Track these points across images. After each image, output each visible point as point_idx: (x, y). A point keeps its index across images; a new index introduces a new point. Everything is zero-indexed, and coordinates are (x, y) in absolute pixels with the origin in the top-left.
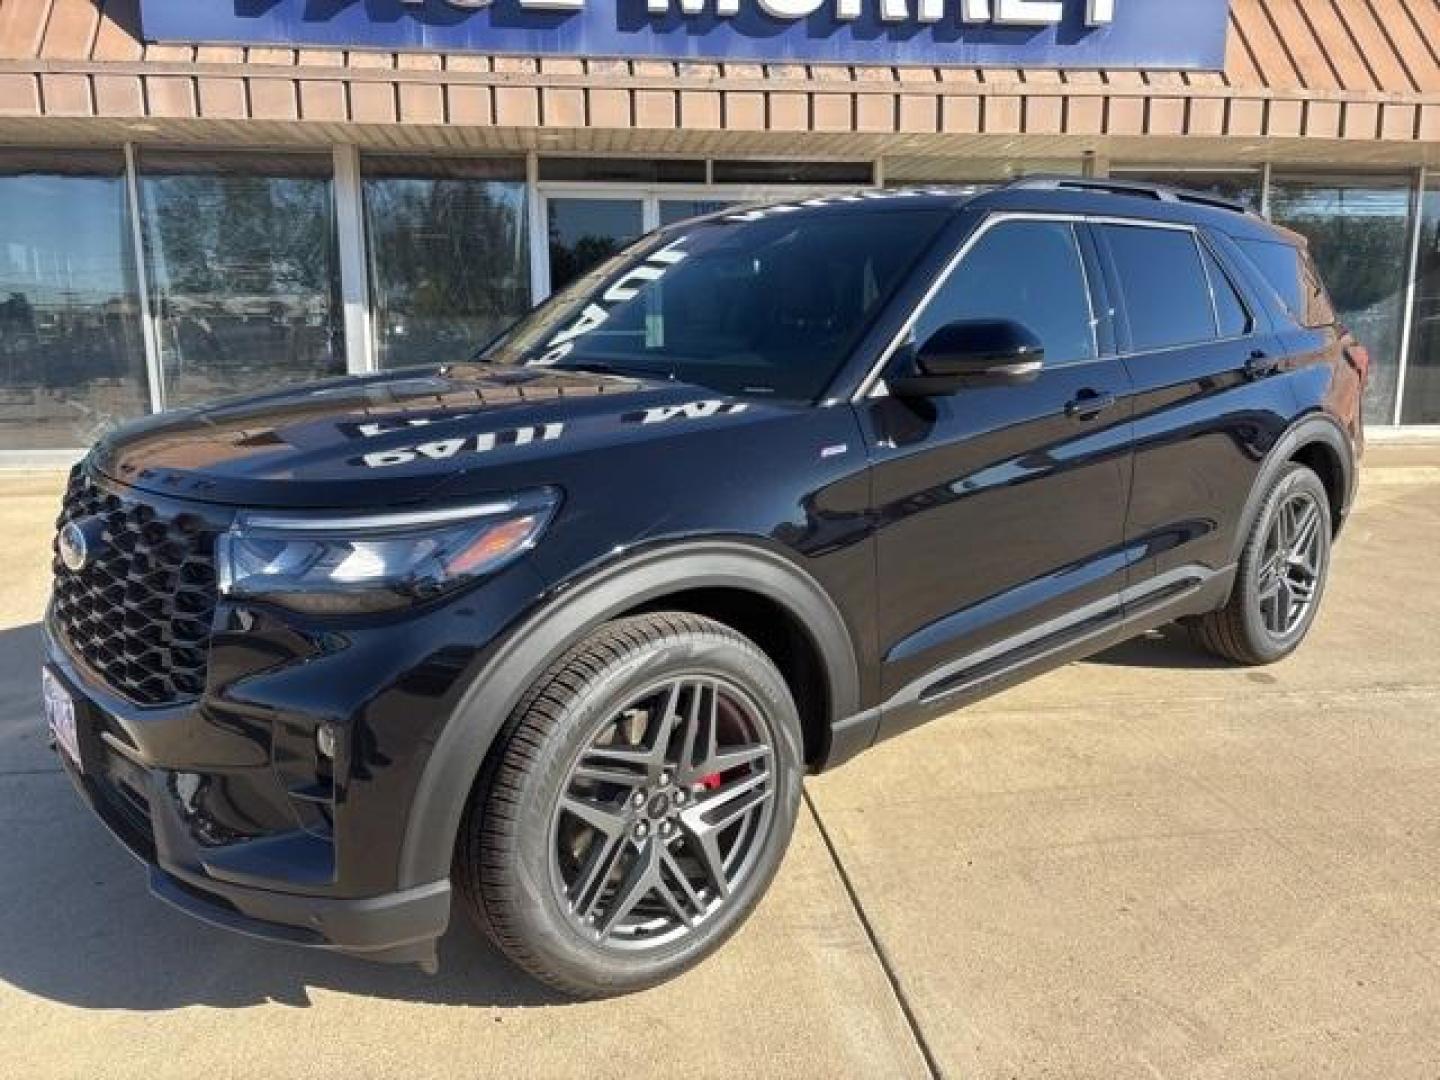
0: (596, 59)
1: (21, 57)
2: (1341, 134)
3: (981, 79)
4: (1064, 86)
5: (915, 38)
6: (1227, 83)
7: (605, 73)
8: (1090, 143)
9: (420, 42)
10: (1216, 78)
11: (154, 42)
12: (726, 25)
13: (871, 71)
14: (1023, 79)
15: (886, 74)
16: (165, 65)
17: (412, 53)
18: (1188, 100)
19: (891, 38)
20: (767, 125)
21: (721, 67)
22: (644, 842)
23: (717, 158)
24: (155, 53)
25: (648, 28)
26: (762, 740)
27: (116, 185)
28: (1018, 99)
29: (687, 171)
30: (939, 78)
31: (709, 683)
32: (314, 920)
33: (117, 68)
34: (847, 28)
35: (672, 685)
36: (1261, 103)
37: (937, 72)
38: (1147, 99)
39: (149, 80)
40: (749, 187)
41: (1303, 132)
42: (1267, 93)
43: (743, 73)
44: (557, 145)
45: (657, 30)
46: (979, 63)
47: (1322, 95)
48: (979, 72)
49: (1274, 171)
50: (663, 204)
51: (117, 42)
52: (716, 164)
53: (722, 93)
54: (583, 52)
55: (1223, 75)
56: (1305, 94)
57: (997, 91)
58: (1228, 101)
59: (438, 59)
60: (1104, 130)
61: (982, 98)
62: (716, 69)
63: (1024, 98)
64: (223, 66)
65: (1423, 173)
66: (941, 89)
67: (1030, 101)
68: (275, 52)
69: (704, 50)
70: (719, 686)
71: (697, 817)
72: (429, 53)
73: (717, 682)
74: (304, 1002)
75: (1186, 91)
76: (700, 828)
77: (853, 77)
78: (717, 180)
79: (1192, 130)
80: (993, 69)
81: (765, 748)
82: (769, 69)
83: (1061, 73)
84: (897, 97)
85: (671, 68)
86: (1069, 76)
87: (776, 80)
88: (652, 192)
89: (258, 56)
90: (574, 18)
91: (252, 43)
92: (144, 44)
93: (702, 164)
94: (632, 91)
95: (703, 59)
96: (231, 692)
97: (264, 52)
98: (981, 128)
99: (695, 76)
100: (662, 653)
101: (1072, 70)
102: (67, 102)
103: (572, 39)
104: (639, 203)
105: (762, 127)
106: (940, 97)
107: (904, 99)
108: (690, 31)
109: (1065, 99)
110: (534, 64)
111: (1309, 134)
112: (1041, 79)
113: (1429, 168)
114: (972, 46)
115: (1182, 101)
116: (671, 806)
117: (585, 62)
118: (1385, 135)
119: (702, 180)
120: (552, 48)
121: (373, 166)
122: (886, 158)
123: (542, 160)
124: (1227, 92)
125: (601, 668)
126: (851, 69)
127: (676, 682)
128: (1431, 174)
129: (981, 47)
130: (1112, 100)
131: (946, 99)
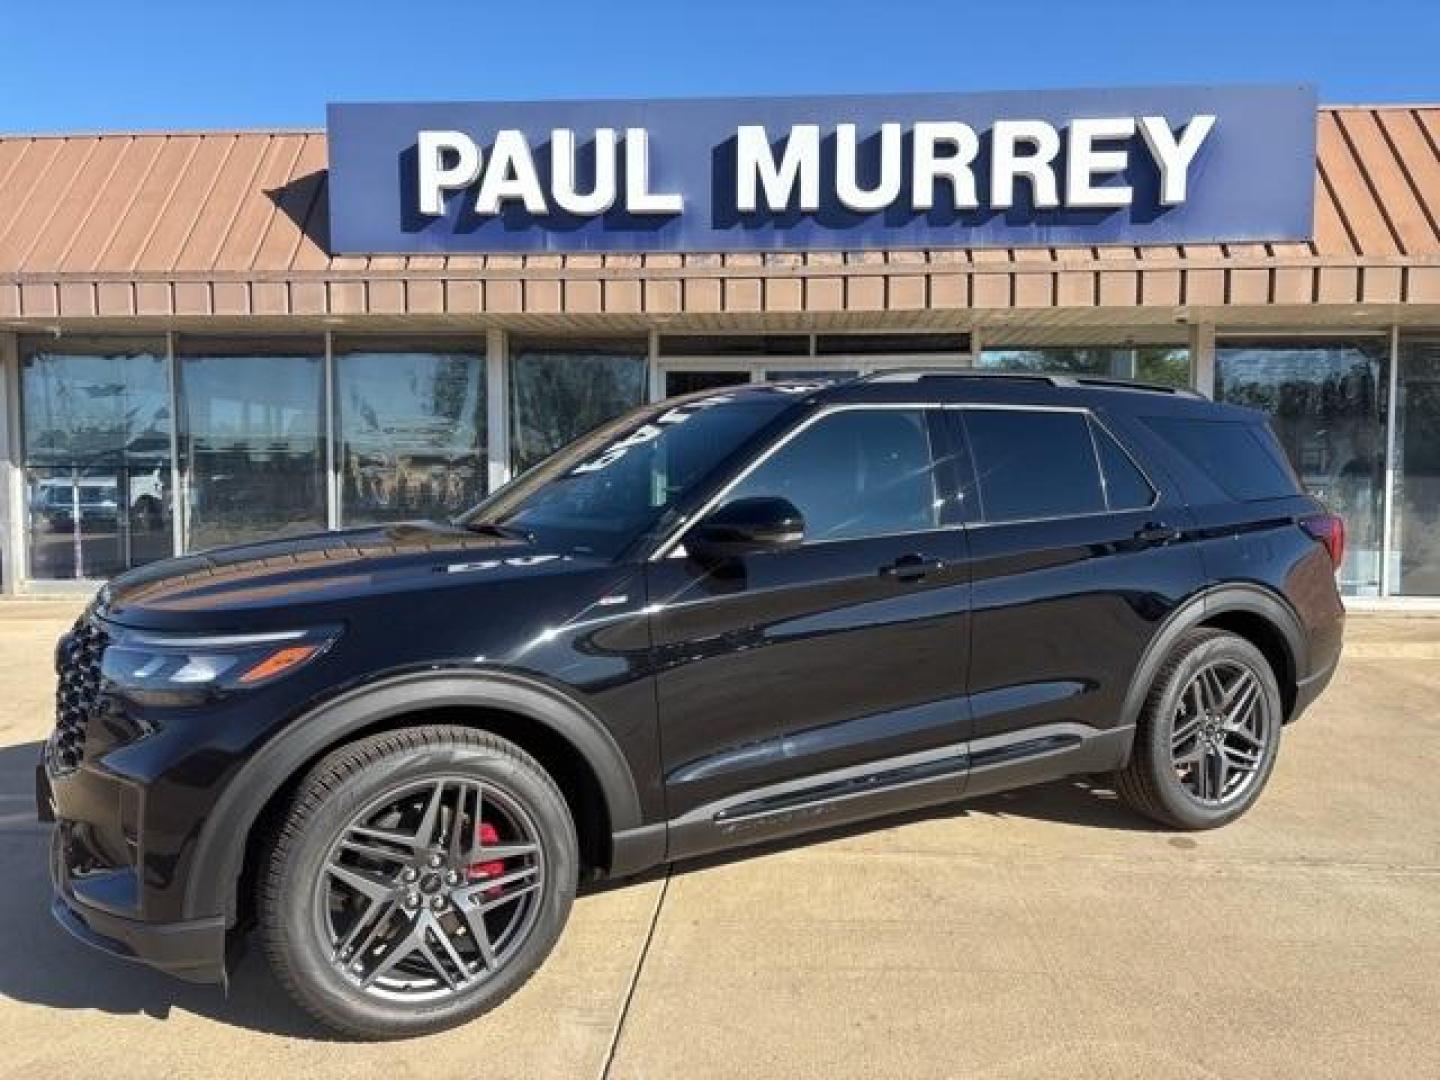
0: (691, 254)
1: (237, 269)
3: (1054, 258)
4: (1139, 262)
5: (989, 224)
6: (1314, 252)
7: (699, 265)
9: (545, 244)
10: (1304, 249)
11: (338, 255)
12: (809, 221)
13: (945, 254)
14: (1096, 257)
15: (961, 256)
16: (345, 273)
17: (539, 255)
18: (1273, 270)
19: (965, 225)
21: (804, 256)
22: (414, 912)
23: (821, 332)
24: (339, 263)
25: (739, 225)
26: (531, 839)
27: (318, 365)
28: (1092, 275)
29: (791, 345)
30: (1012, 258)
31: (474, 785)
33: (309, 276)
34: (922, 217)
35: (436, 784)
36: (1355, 272)
37: (1010, 252)
38: (1228, 271)
39: (333, 285)
40: (850, 358)
41: (1404, 297)
42: (1360, 261)
43: (824, 260)
44: (672, 326)
45: (746, 227)
46: (1053, 244)
47: (1423, 260)
48: (1053, 252)
49: (1401, 334)
51: (313, 257)
52: (819, 338)
53: (804, 279)
54: (681, 248)
55: (1312, 245)
57: (1070, 268)
58: (1316, 270)
59: (559, 259)
60: (1183, 301)
61: (1055, 275)
62: (800, 258)
63: (1097, 274)
64: (389, 272)
66: (1013, 268)
67: (1104, 276)
68: (431, 260)
69: (788, 243)
70: (483, 789)
71: (468, 898)
72: (552, 254)
73: (481, 785)
75: (1270, 262)
76: (468, 907)
77: (928, 260)
78: (820, 352)
79: (1278, 299)
80: (1065, 248)
81: (533, 846)
82: (849, 256)
83: (1137, 250)
84: (970, 276)
85: (759, 259)
86: (1143, 253)
87: (854, 264)
88: (757, 365)
89: (417, 263)
90: (676, 221)
91: (411, 253)
92: (331, 256)
93: (806, 338)
94: (723, 280)
95: (788, 249)
96: (103, 761)
97: (421, 259)
99: (780, 265)
100: (423, 756)
101: (1146, 247)
102: (270, 304)
103: (673, 237)
104: (747, 374)
106: (1012, 276)
107: (977, 279)
108: (777, 227)
109: (1140, 273)
110: (639, 259)
111: (1411, 300)
112: (1117, 256)
114: (1044, 229)
115: (1266, 272)
116: (444, 885)
117: (683, 256)
119: (806, 353)
120: (656, 246)
123: (660, 338)
124: (1316, 262)
126: (927, 253)
127: (441, 782)
129: (1053, 229)
130: (1189, 274)
131: (1018, 277)
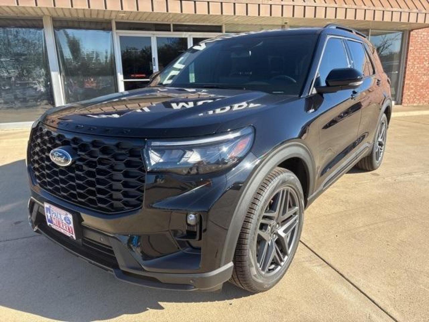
2: (355, 18)
4: (282, 2)
8: (286, 20)
18: (316, 7)
20: (195, 12)
22: (270, 241)
23: (174, 23)
26: (297, 205)
28: (269, 6)
29: (164, 27)
32: (191, 281)
35: (281, 190)
36: (335, 9)
38: (305, 7)
40: (185, 33)
42: (336, 6)
47: (350, 7)
50: (157, 38)
52: (174, 25)
56: (346, 6)
57: (263, 3)
58: (326, 8)
60: (293, 16)
61: (259, 5)
63: (271, 5)
65: (370, 31)
67: (273, 6)
70: (290, 190)
71: (282, 232)
73: (289, 188)
74: (162, 308)
75: (315, 5)
76: (283, 235)
78: (174, 31)
79: (317, 16)
81: (297, 208)
84: (234, 4)
88: (154, 34)
93: (169, 25)
98: (259, 14)
104: (150, 38)
105: (194, 13)
107: (236, 4)
109: (282, 6)
113: (372, 29)
115: (314, 7)
116: (275, 229)
118: (366, 19)
119: (170, 31)
121: (58, 24)
122: (225, 24)
123: (117, 23)
125: (267, 187)
128: (372, 31)
130: (295, 7)
131: (249, 5)
